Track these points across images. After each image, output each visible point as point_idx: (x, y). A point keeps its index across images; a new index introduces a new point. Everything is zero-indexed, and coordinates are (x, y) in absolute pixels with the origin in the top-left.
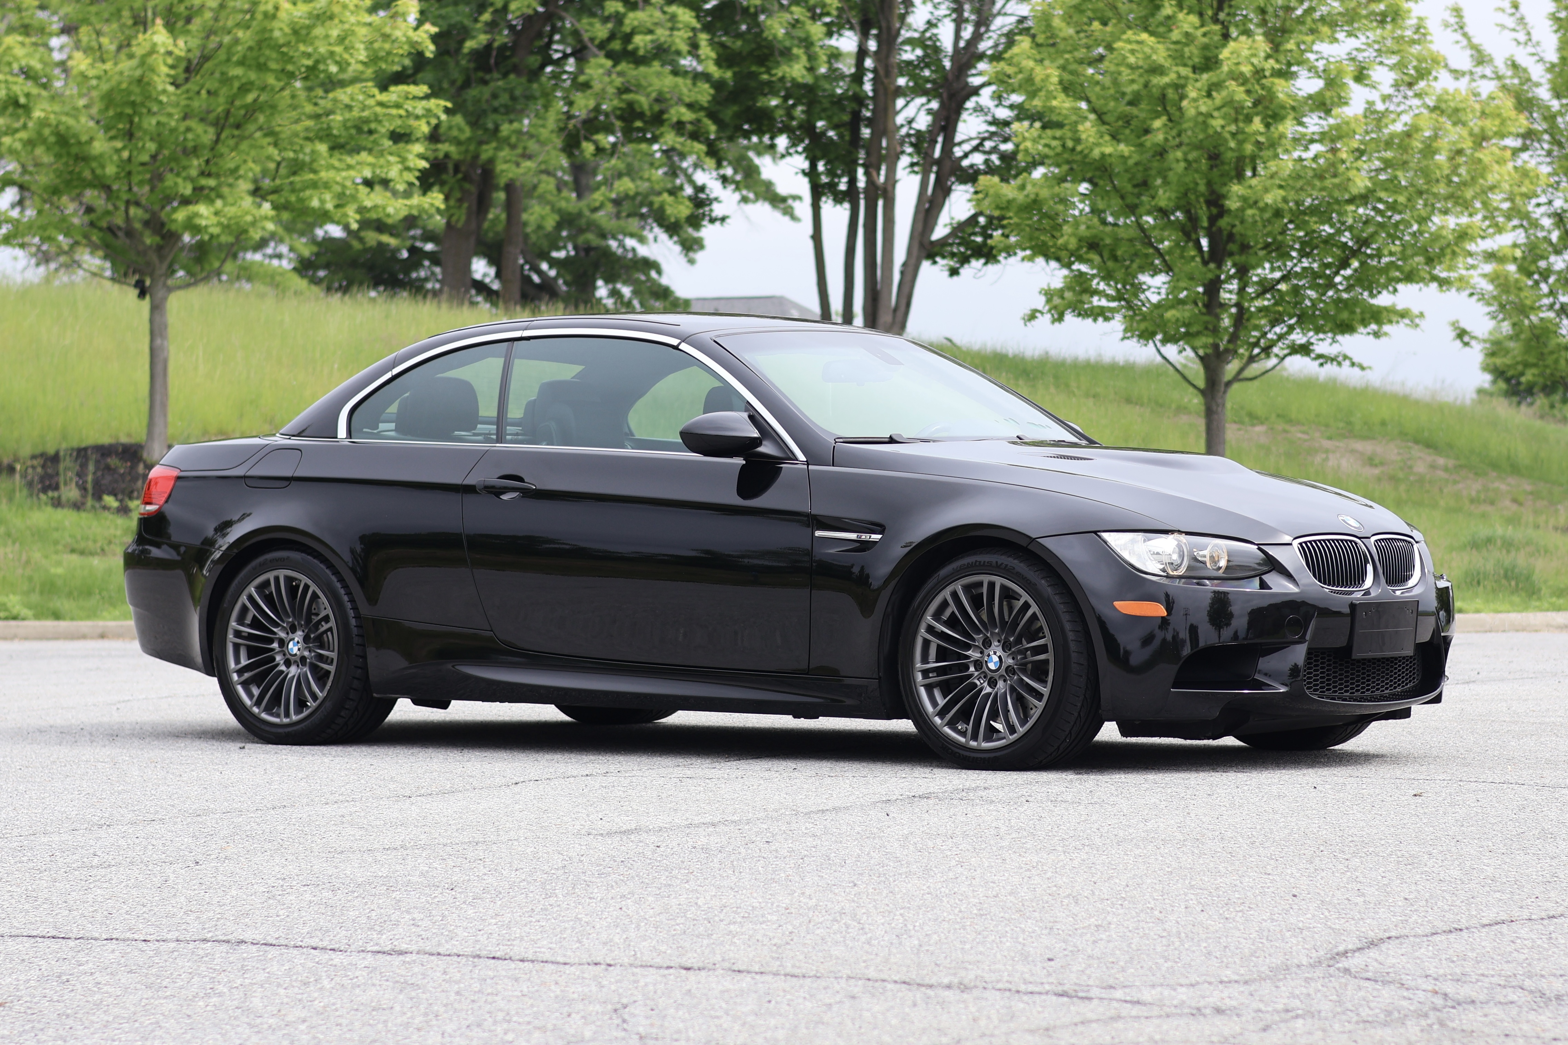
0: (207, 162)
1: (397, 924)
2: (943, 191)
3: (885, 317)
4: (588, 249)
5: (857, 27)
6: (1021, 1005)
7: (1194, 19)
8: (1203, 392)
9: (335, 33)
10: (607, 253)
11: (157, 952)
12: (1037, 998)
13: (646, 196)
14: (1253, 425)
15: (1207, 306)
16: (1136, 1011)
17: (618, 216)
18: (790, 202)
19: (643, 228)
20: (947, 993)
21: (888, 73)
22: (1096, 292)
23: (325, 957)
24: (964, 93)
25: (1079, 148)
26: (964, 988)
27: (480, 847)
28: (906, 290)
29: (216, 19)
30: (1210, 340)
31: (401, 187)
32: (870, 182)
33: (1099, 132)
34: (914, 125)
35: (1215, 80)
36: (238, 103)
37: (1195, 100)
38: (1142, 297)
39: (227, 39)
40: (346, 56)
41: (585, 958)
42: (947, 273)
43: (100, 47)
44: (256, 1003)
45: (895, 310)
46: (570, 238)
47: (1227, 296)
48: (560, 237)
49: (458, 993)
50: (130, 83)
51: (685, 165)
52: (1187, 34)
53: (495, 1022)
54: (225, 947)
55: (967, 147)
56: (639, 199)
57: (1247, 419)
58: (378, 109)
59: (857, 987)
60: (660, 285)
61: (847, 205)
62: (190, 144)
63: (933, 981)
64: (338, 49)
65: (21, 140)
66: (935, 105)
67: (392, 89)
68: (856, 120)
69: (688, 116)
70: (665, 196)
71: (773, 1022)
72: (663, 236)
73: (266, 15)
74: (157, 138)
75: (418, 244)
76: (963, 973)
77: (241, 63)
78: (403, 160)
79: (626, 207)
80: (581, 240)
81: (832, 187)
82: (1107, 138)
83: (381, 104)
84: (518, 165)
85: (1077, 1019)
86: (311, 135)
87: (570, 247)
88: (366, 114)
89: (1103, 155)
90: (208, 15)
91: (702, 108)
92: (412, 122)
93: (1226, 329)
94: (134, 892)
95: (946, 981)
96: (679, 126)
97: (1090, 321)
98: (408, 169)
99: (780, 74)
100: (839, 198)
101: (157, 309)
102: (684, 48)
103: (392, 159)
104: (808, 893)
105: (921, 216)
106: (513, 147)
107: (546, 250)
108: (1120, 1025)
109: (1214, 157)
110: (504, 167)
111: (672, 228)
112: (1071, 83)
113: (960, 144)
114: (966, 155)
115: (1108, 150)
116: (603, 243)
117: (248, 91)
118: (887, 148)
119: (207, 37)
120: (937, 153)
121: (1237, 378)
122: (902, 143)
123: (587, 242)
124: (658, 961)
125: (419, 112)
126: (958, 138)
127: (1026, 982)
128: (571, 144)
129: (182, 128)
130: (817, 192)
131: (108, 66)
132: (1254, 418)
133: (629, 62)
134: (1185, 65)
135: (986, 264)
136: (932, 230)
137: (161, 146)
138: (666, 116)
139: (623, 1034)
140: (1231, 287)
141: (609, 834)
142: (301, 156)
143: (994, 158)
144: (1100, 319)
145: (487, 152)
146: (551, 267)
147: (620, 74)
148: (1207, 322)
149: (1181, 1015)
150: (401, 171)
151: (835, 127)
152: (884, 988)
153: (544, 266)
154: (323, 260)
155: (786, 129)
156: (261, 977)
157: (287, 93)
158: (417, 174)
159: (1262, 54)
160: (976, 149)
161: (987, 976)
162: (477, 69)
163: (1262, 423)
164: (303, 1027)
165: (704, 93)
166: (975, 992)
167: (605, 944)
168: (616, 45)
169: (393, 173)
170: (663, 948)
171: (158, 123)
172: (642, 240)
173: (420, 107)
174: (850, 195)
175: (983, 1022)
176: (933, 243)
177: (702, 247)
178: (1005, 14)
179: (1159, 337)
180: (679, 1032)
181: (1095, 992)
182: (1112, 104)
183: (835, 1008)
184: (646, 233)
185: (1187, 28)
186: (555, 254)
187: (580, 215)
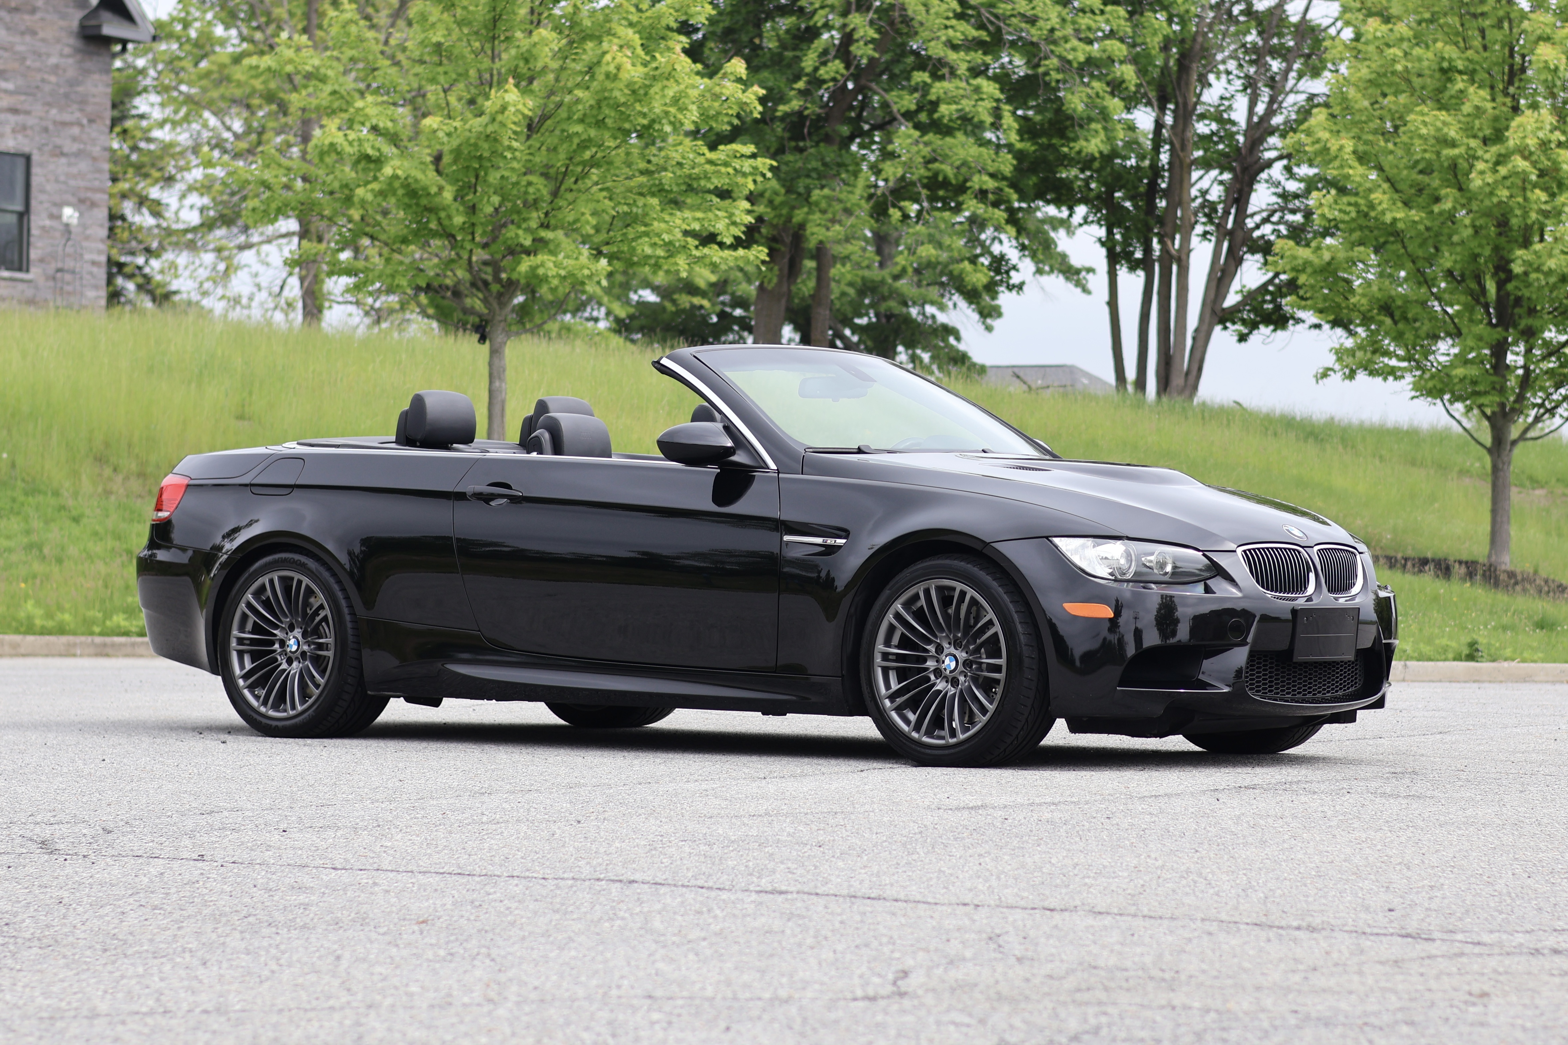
0: (547, 214)
1: (774, 871)
2: (1235, 261)
3: (1177, 380)
4: (889, 316)
5: (1155, 103)
6: (1369, 943)
7: (1485, 93)
8: (1490, 451)
9: (670, 93)
10: (908, 320)
11: (558, 887)
12: (1383, 938)
13: (946, 265)
14: (1534, 489)
15: (1495, 367)
16: (1477, 949)
17: (919, 284)
18: (1083, 274)
19: (942, 296)
20: (1297, 933)
21: (1183, 147)
22: (1387, 354)
23: (713, 894)
24: (1257, 166)
25: (1373, 214)
26: (1312, 929)
27: (839, 816)
28: (1197, 355)
29: (557, 80)
30: (1497, 399)
31: (728, 241)
32: (1165, 250)
33: (1391, 199)
34: (1208, 197)
35: (1503, 151)
36: (578, 159)
37: (1482, 173)
38: (1431, 358)
39: (568, 99)
40: (680, 116)
41: (954, 900)
42: (1236, 338)
43: (448, 104)
44: (657, 924)
45: (1187, 374)
46: (872, 305)
47: (1514, 357)
48: (861, 304)
49: (842, 922)
50: (478, 138)
51: (983, 237)
52: (1477, 108)
53: (881, 944)
54: (618, 885)
55: (1258, 219)
56: (939, 268)
57: (1528, 483)
58: (708, 167)
59: (1213, 927)
60: (958, 351)
61: (1141, 274)
62: (531, 198)
63: (1283, 923)
64: (673, 110)
65: (372, 190)
66: (1227, 176)
67: (721, 147)
68: (1153, 190)
69: (990, 184)
70: (966, 265)
71: (1139, 950)
72: (962, 304)
73: (608, 75)
74: (500, 190)
75: (728, 310)
76: (1310, 919)
77: (581, 121)
78: (731, 216)
79: (928, 274)
80: (883, 307)
81: (1128, 256)
82: (1400, 204)
83: (710, 162)
84: (828, 229)
85: (1423, 955)
86: (645, 190)
87: (872, 315)
88: (696, 171)
89: (1395, 220)
90: (551, 77)
91: (1004, 178)
92: (740, 180)
93: (1513, 389)
94: (525, 842)
95: (1295, 924)
96: (982, 195)
97: (1379, 380)
98: (734, 223)
99: (1077, 148)
100: (1134, 266)
101: (495, 353)
102: (989, 120)
103: (720, 214)
104: (1153, 856)
105: (1214, 284)
106: (824, 212)
107: (850, 315)
108: (1464, 960)
109: (1503, 224)
110: (816, 229)
111: (972, 296)
112: (1365, 153)
113: (1252, 215)
114: (1258, 227)
115: (1400, 215)
116: (904, 310)
117: (587, 148)
118: (1181, 219)
119: (548, 97)
120: (1230, 225)
121: (1522, 437)
122: (1196, 215)
123: (890, 309)
124: (1022, 903)
125: (747, 169)
126: (1251, 209)
127: (1369, 926)
128: (880, 211)
129: (524, 183)
130: (1113, 259)
131: (457, 124)
132: (1535, 483)
133: (936, 133)
134: (1475, 137)
135: (1275, 330)
136: (1224, 298)
137: (504, 199)
138: (968, 184)
139: (1000, 956)
140: (1516, 349)
141: (958, 809)
142: (635, 210)
143: (1283, 229)
144: (1391, 378)
145: (799, 215)
146: (853, 333)
147: (926, 144)
148: (1493, 383)
149: (1521, 954)
150: (728, 225)
151: (1132, 198)
152: (1239, 930)
153: (847, 332)
154: (636, 324)
155: (1084, 201)
156: (658, 906)
157: (621, 151)
158: (743, 229)
159: (1548, 127)
160: (1266, 220)
161: (1333, 922)
162: (791, 139)
163: (1542, 487)
164: (704, 944)
165: (1007, 164)
166: (1324, 933)
167: (970, 890)
168: (923, 117)
169: (720, 226)
170: (1025, 894)
171: (502, 177)
172: (942, 308)
173: (747, 165)
174: (1145, 264)
175: (1335, 955)
176: (1224, 310)
177: (1000, 315)
178: (1297, 92)
179: (1447, 397)
180: (1052, 955)
181: (1436, 935)
182: (1405, 172)
183: (1195, 941)
184: (945, 300)
185: (1477, 102)
186: (858, 321)
187: (883, 282)
